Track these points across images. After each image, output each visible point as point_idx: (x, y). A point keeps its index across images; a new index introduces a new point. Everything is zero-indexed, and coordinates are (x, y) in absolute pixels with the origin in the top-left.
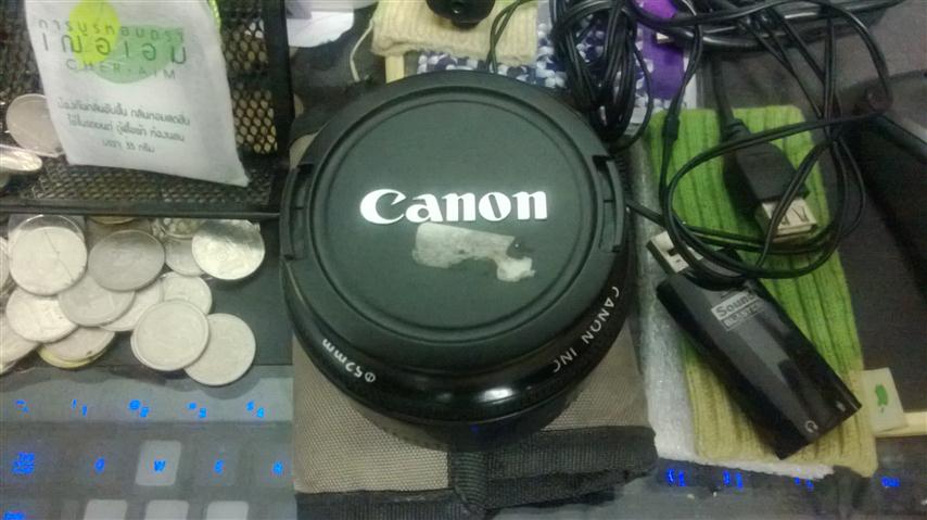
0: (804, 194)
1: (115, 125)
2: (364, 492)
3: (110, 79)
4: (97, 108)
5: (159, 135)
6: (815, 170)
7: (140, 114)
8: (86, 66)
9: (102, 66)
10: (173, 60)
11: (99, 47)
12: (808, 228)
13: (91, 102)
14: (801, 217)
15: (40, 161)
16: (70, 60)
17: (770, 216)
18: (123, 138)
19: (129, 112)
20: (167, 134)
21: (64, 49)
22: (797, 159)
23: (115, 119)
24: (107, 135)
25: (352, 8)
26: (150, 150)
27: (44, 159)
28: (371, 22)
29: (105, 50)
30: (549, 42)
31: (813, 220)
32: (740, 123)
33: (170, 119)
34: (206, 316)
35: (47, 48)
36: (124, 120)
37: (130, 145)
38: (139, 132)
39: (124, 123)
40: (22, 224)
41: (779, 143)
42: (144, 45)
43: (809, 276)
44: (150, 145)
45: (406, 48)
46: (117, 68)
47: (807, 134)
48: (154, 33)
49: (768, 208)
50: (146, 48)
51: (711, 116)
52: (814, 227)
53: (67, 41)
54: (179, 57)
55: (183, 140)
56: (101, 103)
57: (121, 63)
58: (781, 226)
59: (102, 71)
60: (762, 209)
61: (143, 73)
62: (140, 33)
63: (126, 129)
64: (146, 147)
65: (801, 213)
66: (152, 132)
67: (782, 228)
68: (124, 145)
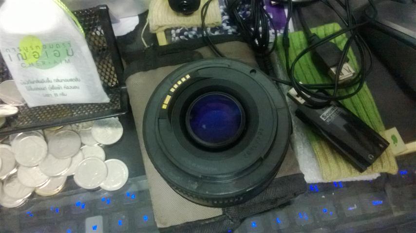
0: (347, 61)
1: (47, 87)
2: (188, 223)
3: (41, 69)
4: (38, 82)
5: (67, 88)
6: (350, 50)
7: (58, 81)
8: (30, 64)
9: (37, 64)
10: (68, 55)
11: (34, 56)
12: (352, 75)
13: (35, 79)
14: (348, 71)
15: (16, 108)
16: (22, 64)
17: (335, 73)
18: (52, 92)
19: (53, 81)
20: (71, 87)
21: (19, 59)
22: (342, 47)
23: (47, 85)
24: (44, 92)
25: (137, 14)
26: (65, 95)
27: (18, 107)
28: (147, 19)
29: (37, 56)
30: (226, 14)
31: (353, 72)
32: (315, 35)
33: (71, 80)
34: (104, 162)
35: (11, 60)
36: (51, 84)
37: (56, 95)
38: (59, 88)
39: (51, 86)
40: (16, 138)
41: (333, 41)
42: (54, 51)
43: (356, 95)
44: (65, 93)
45: (165, 28)
46: (44, 63)
47: (344, 35)
48: (58, 45)
49: (333, 70)
50: (55, 52)
51: (301, 34)
52: (354, 74)
53: (20, 56)
54: (70, 53)
55: (79, 88)
56: (40, 79)
57: (45, 61)
58: (340, 76)
59: (38, 65)
60: (331, 71)
61: (56, 63)
62: (51, 47)
63: (53, 88)
64: (63, 94)
65: (347, 69)
66: (65, 87)
67: (341, 78)
68: (53, 95)
